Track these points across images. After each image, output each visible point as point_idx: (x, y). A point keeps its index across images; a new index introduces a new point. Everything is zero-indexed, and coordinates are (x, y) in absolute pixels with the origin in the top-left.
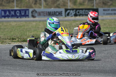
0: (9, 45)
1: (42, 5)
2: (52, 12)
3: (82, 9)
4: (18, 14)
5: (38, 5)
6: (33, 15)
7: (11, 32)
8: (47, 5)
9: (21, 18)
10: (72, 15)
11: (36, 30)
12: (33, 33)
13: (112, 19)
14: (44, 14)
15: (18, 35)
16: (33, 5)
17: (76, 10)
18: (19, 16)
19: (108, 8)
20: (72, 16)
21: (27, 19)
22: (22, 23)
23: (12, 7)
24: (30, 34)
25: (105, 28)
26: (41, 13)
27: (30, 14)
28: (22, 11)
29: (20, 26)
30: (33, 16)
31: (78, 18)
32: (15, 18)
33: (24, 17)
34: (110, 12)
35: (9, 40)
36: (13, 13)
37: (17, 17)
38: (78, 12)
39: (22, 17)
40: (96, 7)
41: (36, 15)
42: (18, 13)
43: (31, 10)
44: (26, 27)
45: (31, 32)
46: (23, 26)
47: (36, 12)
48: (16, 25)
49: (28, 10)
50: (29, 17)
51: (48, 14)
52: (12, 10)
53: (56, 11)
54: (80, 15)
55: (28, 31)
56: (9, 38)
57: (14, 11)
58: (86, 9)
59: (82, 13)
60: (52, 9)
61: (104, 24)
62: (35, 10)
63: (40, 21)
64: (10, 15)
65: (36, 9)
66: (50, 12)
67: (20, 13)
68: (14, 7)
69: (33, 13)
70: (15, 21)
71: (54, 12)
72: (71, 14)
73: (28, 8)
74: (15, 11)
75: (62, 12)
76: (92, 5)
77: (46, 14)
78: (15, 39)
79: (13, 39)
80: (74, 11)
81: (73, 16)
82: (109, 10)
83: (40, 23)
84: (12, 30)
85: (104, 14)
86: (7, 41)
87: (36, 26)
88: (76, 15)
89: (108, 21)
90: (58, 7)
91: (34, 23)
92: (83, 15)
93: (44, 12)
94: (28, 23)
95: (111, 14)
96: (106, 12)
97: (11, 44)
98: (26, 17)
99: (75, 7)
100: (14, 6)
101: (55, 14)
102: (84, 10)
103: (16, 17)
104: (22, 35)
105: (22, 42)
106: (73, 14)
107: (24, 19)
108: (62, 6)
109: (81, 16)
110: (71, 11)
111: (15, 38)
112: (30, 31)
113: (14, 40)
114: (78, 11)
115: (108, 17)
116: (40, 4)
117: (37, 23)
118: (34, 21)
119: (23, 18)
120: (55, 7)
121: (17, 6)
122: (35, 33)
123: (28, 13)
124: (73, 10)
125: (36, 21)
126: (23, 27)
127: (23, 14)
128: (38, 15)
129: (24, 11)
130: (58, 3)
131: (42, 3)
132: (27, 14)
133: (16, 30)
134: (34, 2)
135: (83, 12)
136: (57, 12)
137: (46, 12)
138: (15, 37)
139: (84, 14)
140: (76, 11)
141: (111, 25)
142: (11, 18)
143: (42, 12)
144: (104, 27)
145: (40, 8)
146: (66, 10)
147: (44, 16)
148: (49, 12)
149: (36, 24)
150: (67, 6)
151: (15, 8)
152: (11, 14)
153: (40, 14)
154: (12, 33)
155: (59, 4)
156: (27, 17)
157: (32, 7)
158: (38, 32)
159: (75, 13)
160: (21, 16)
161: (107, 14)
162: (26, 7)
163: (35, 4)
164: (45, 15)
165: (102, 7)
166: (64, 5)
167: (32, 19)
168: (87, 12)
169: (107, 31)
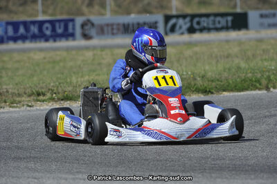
0: (28, 108)
1: (108, 8)
2: (133, 25)
3: (207, 16)
4: (48, 33)
5: (97, 8)
6: (87, 32)
7: (32, 76)
8: (119, 6)
9: (55, 41)
10: (181, 31)
11: (94, 71)
12: (86, 78)
14: (113, 29)
15: (50, 84)
16: (85, 9)
17: (193, 16)
18: (51, 36)
19: (273, 11)
20: (182, 34)
21: (70, 43)
22: (58, 53)
23: (31, 15)
24: (79, 79)
25: (265, 60)
26: (105, 29)
27: (78, 31)
28: (57, 25)
29: (54, 62)
30: (86, 36)
31: (197, 36)
32: (40, 41)
33: (63, 39)
35: (30, 96)
36: (34, 29)
37: (47, 40)
38: (198, 23)
39: (58, 39)
40: (241, 8)
41: (93, 32)
42: (47, 28)
43: (79, 20)
44: (70, 64)
45: (82, 77)
46: (60, 61)
47: (93, 25)
48: (45, 58)
49: (72, 20)
51: (122, 28)
52: (34, 23)
53: (141, 21)
54: (201, 30)
55: (74, 73)
56: (29, 91)
57: (37, 26)
58: (216, 15)
59: (208, 24)
60: (133, 16)
61: (264, 51)
62: (88, 21)
63: (103, 48)
64: (29, 35)
65: (94, 18)
66: (128, 25)
67: (54, 30)
68: (36, 16)
69: (86, 27)
70: (41, 50)
71: (138, 24)
72: (181, 27)
73: (71, 17)
74: (41, 23)
75: (156, 23)
76: (233, 3)
77: (118, 29)
78: (44, 95)
79: (39, 94)
80: (188, 19)
81: (186, 32)
82: (274, 15)
83: (104, 53)
84: (35, 71)
85: (262, 25)
86: (23, 99)
87: (93, 60)
88: (191, 30)
89: (272, 42)
90: (146, 11)
91: (89, 54)
92: (209, 30)
93: (112, 25)
94: (74, 52)
96: (266, 21)
97: (35, 108)
98: (67, 39)
99: (189, 11)
100: (37, 11)
102: (212, 18)
103: (43, 40)
104: (60, 84)
105: (62, 100)
106: (185, 27)
107: (63, 43)
108: (156, 8)
109: (205, 31)
110: (181, 21)
111: (43, 90)
112: (80, 74)
113: (41, 98)
114: (196, 20)
115: (273, 32)
116: (103, 5)
117: (95, 52)
118: (87, 48)
119: (60, 41)
120: (140, 12)
121: (44, 12)
122: (92, 77)
123: (74, 29)
124: (184, 17)
125: (94, 48)
126: (62, 64)
127: (60, 31)
128: (98, 34)
129: (62, 25)
131: (108, 3)
132: (70, 30)
133: (45, 72)
134: (87, 1)
135: (211, 23)
136: (145, 24)
137: (118, 24)
138: (42, 88)
139: (211, 26)
140: (191, 21)
142: (31, 41)
143: (108, 25)
144: (264, 57)
145: (103, 15)
146: (168, 18)
147: (113, 34)
148: (124, 25)
149: (94, 55)
150: (170, 9)
151: (41, 18)
152: (31, 33)
153: (102, 30)
154: (35, 79)
155: (149, 4)
156: (71, 38)
157: (82, 14)
158: (99, 75)
159: (188, 25)
160: (55, 36)
161: (271, 26)
162: (69, 13)
163: (90, 5)
164: (115, 31)
165: (257, 9)
166: (162, 7)
167: (83, 43)
168: (219, 22)
169: (273, 68)
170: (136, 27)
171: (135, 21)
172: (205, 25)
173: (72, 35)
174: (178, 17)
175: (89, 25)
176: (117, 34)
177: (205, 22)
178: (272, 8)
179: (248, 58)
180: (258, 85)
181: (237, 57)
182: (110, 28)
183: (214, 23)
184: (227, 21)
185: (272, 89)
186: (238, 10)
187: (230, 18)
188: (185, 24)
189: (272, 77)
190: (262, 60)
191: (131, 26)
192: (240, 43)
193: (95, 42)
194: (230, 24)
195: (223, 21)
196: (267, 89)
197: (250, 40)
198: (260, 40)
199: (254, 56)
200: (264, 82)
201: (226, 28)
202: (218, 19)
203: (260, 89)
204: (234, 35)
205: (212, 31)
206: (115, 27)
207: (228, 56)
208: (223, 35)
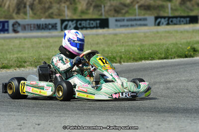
1: (28, 15)
3: (86, 20)
5: (22, 14)
6: (16, 29)
8: (35, 14)
11: (20, 52)
12: (16, 56)
13: (128, 33)
16: (14, 15)
17: (77, 20)
19: (123, 18)
21: (6, 35)
24: (11, 56)
25: (119, 46)
26: (27, 27)
27: (11, 28)
30: (15, 31)
34: (125, 23)
38: (80, 24)
40: (105, 16)
41: (19, 29)
43: (11, 22)
44: (6, 47)
45: (13, 55)
47: (19, 24)
49: (7, 22)
50: (8, 33)
51: (37, 27)
53: (47, 23)
54: (82, 28)
55: (9, 52)
58: (91, 20)
59: (86, 24)
60: (43, 20)
61: (117, 40)
62: (17, 22)
63: (25, 38)
65: (19, 20)
66: (40, 25)
69: (15, 26)
71: (46, 24)
72: (70, 27)
73: (7, 20)
75: (56, 24)
76: (100, 13)
77: (34, 27)
80: (74, 22)
81: (73, 29)
82: (124, 20)
83: (26, 41)
85: (117, 26)
87: (20, 45)
88: (76, 28)
90: (50, 16)
91: (17, 42)
92: (86, 28)
93: (31, 25)
94: (8, 41)
95: (127, 26)
96: (119, 23)
98: (4, 33)
99: (75, 17)
101: (46, 27)
102: (88, 21)
107: (1, 35)
108: (56, 15)
109: (84, 29)
110: (70, 23)
112: (12, 54)
114: (79, 22)
115: (123, 30)
116: (25, 13)
117: (20, 40)
118: (16, 38)
120: (46, 18)
122: (19, 55)
123: (8, 26)
124: (72, 20)
125: (20, 38)
128: (22, 30)
130: (51, 11)
131: (28, 12)
132: (6, 28)
134: (16, 11)
136: (49, 24)
137: (34, 25)
139: (88, 26)
140: (76, 23)
141: (128, 42)
143: (28, 25)
144: (118, 44)
145: (25, 19)
146: (63, 21)
147: (31, 30)
148: (37, 25)
149: (20, 42)
150: (64, 16)
153: (24, 28)
155: (52, 13)
156: (6, 32)
157: (12, 18)
158: (22, 54)
159: (75, 25)
161: (122, 26)
162: (5, 18)
163: (18, 13)
164: (32, 28)
165: (114, 16)
166: (59, 15)
167: (14, 35)
168: (92, 24)
169: (123, 51)
170: (44, 26)
171: (44, 23)
172: (84, 25)
173: (7, 31)
174: (68, 20)
175: (17, 25)
176: (33, 30)
177: (84, 24)
178: (122, 16)
179: (109, 45)
180: (115, 60)
181: (102, 44)
182: (29, 26)
183: (89, 24)
184: (97, 24)
185: (123, 63)
186: (103, 17)
187: (98, 22)
188: (73, 24)
189: (123, 56)
190: (117, 46)
191: (41, 26)
192: (104, 36)
193: (20, 34)
194: (98, 25)
195: (94, 23)
196: (120, 62)
197: (110, 34)
198: (116, 35)
199: (112, 43)
200: (118, 59)
201: (97, 27)
202: (92, 22)
203: (116, 63)
204: (100, 31)
205: (88, 29)
206: (32, 26)
207: (98, 44)
208: (94, 31)
